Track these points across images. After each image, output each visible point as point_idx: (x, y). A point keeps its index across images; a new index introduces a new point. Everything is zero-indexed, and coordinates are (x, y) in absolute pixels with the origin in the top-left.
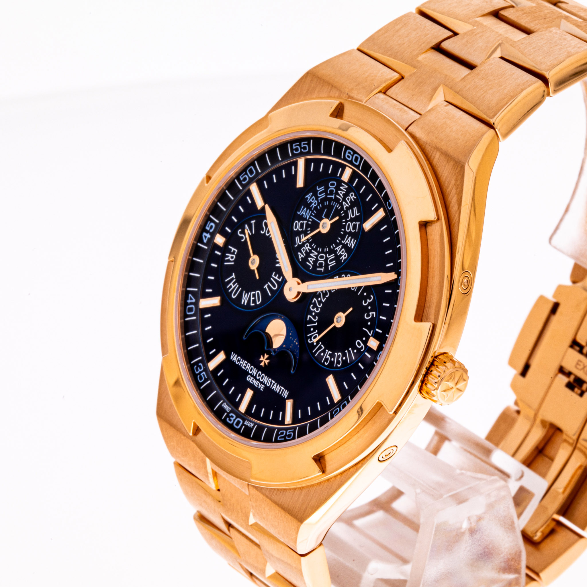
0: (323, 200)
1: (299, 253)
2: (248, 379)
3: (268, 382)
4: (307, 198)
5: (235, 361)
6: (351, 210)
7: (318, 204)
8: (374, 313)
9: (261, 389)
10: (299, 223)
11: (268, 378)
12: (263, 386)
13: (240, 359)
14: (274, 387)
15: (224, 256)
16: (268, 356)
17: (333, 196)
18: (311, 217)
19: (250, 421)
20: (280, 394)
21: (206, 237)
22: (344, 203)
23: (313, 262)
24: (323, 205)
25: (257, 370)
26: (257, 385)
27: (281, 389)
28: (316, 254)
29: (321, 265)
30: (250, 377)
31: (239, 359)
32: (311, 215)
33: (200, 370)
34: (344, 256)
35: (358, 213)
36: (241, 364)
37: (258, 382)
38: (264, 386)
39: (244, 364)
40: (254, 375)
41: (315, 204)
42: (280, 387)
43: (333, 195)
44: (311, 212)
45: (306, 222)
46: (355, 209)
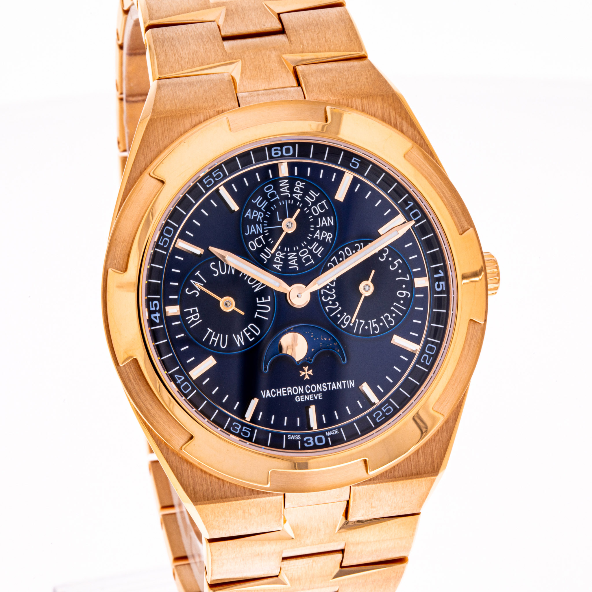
0: (268, 208)
1: (274, 266)
2: (298, 400)
3: (322, 388)
4: (248, 216)
5: (270, 396)
6: (307, 196)
7: (265, 213)
8: (399, 260)
9: (320, 398)
10: (254, 242)
11: (321, 384)
12: (319, 394)
13: (275, 391)
14: (334, 387)
15: (185, 322)
16: (307, 367)
17: (278, 197)
18: (264, 228)
19: (331, 430)
20: (345, 388)
21: (156, 317)
22: (294, 195)
23: (296, 263)
24: (271, 211)
25: (302, 387)
26: (312, 398)
27: (342, 384)
28: (295, 254)
29: (307, 260)
30: (299, 397)
31: (273, 391)
32: (263, 227)
33: (238, 429)
34: (328, 237)
35: (317, 194)
36: (279, 394)
37: (312, 395)
38: (321, 394)
39: (282, 392)
40: (303, 393)
41: (261, 215)
42: (340, 382)
43: (276, 196)
44: (261, 225)
45: (262, 236)
46: (312, 193)
